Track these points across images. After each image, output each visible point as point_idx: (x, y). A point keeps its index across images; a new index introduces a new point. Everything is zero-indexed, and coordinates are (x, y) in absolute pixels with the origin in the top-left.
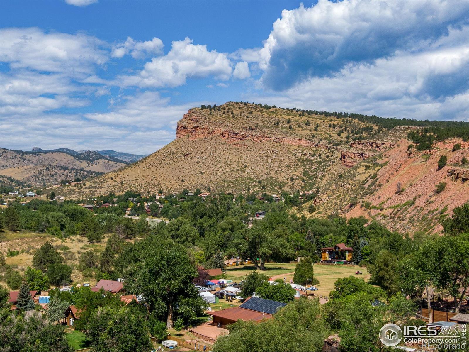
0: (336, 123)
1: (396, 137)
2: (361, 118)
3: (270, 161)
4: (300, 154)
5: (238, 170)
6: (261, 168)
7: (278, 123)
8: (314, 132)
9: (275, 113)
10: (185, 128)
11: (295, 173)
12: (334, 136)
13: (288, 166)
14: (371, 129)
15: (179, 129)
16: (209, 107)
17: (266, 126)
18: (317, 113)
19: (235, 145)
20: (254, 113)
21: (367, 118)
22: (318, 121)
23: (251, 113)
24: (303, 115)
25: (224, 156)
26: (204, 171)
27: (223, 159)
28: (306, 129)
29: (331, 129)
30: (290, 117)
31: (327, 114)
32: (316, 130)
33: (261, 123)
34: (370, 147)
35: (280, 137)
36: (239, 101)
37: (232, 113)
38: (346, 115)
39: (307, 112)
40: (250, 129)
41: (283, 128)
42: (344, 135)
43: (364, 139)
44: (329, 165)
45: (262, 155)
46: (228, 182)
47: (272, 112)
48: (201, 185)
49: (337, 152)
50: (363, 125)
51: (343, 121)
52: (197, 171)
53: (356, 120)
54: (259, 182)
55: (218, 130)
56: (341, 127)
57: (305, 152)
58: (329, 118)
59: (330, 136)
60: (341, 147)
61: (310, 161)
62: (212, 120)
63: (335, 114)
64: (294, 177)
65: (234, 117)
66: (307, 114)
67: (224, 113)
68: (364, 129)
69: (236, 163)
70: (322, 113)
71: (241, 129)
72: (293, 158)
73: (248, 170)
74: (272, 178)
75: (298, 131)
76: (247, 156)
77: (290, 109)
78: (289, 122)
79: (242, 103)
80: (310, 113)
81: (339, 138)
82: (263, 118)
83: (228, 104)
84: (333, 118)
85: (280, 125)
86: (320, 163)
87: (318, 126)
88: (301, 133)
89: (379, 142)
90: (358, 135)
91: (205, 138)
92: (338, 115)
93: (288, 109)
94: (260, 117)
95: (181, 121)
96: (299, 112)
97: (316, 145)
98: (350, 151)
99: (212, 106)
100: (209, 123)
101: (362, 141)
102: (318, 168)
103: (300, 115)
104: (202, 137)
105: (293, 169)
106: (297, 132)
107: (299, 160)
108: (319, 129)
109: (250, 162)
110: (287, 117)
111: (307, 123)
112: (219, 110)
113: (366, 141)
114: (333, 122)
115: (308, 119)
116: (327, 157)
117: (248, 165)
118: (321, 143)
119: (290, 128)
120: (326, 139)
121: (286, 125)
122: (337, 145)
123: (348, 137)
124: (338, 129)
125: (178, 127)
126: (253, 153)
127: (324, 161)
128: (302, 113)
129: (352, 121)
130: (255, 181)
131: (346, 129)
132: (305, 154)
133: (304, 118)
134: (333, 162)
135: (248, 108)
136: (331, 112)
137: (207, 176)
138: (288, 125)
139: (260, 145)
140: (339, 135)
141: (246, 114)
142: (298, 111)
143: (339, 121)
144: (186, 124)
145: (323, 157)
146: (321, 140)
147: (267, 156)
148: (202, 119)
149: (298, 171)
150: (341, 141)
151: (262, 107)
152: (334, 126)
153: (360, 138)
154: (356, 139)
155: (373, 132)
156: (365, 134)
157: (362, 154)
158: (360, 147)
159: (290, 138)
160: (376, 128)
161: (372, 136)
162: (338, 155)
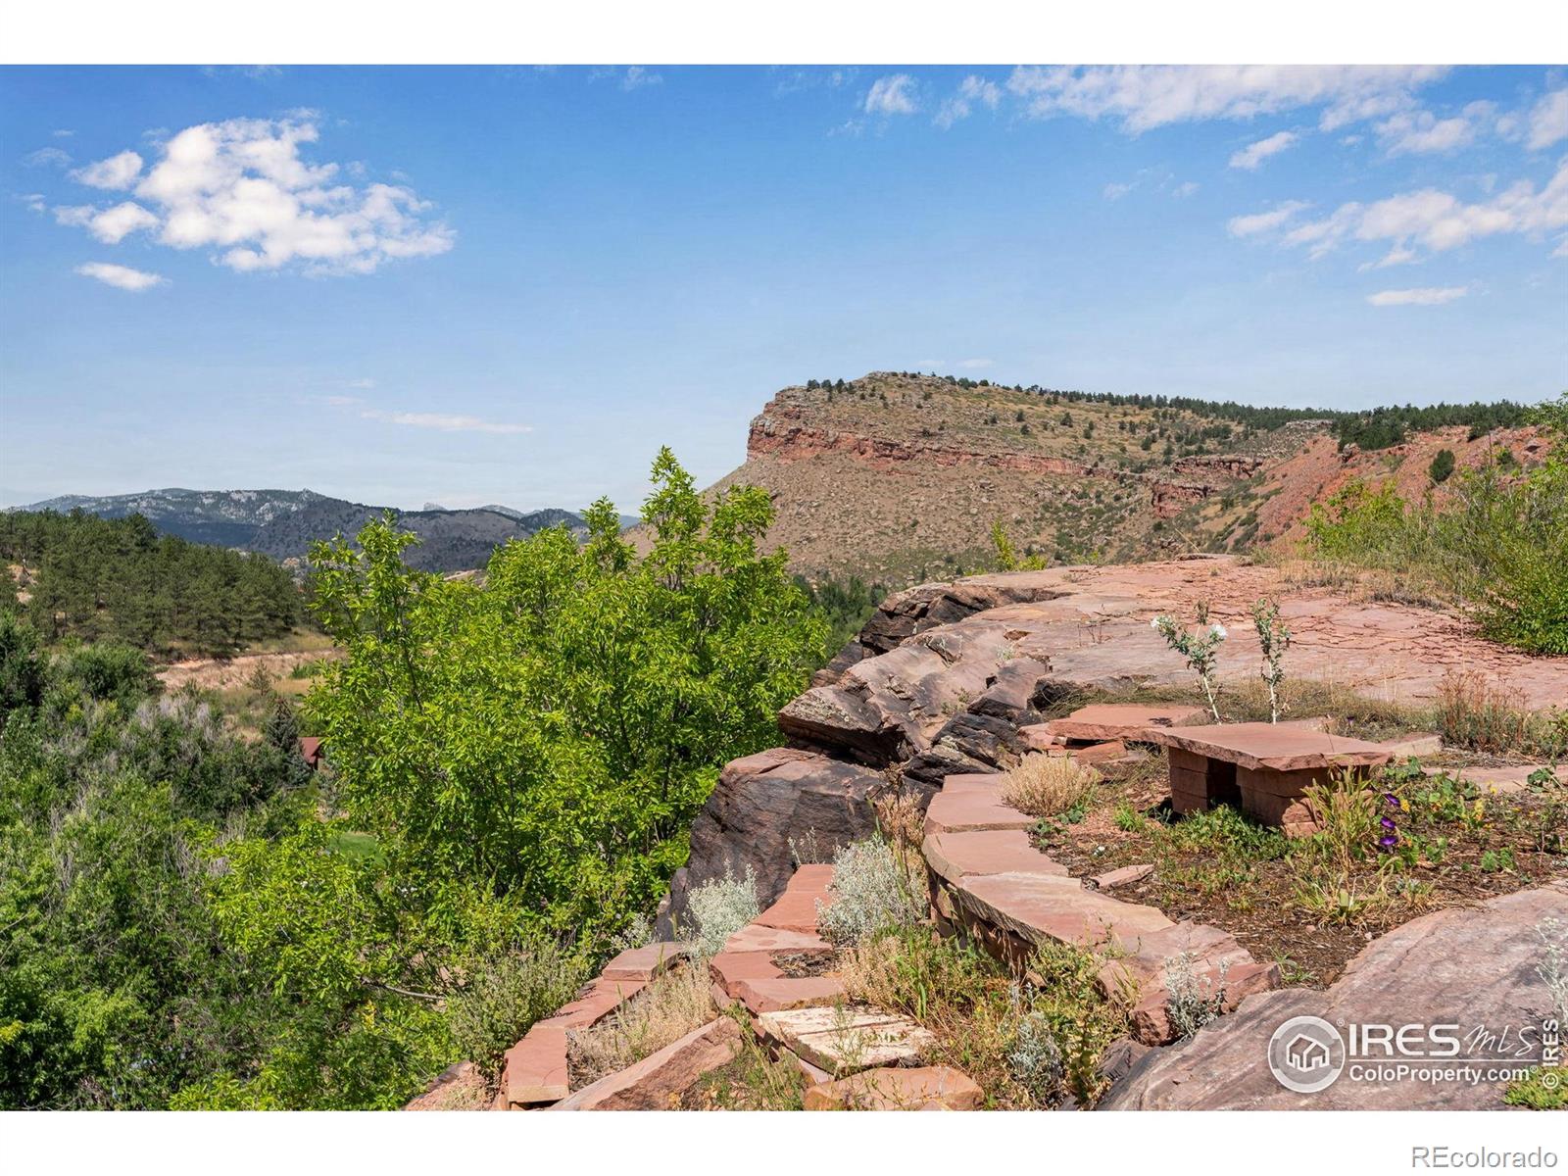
0: (1136, 420)
1: (1290, 445)
2: (1199, 408)
3: (974, 511)
4: (1047, 493)
5: (895, 532)
6: (954, 526)
7: (994, 421)
8: (1084, 442)
9: (987, 398)
10: (768, 435)
11: (1038, 538)
12: (1134, 450)
13: (1018, 522)
14: (1227, 431)
15: (755, 437)
16: (827, 384)
17: (965, 428)
18: (1089, 398)
19: (889, 473)
20: (936, 398)
21: (1214, 407)
22: (1093, 417)
23: (927, 397)
24: (1056, 402)
25: (863, 500)
26: (815, 535)
27: (859, 507)
28: (1063, 435)
29: (1126, 434)
30: (1024, 407)
31: (1115, 401)
32: (1087, 436)
33: (951, 420)
34: (1225, 472)
35: (1000, 452)
36: (899, 371)
37: (882, 397)
38: (1161, 402)
39: (1065, 394)
40: (926, 434)
41: (1006, 431)
42: (1159, 447)
43: (1209, 452)
44: (1123, 518)
45: (954, 496)
46: (872, 559)
47: (979, 396)
48: (808, 568)
49: (1141, 488)
50: (1204, 423)
51: (1155, 415)
52: (797, 536)
53: (1188, 413)
54: (950, 560)
55: (848, 438)
56: (1150, 428)
57: (1061, 487)
58: (1119, 409)
59: (1124, 450)
60: (1151, 475)
61: (1074, 509)
62: (834, 412)
63: (1134, 400)
64: (1035, 547)
65: (886, 406)
66: (1066, 401)
67: (863, 397)
68: (1207, 434)
69: (891, 517)
70: (1102, 398)
71: (905, 435)
72: (1032, 502)
73: (920, 531)
74: (979, 550)
75: (1044, 439)
76: (920, 499)
77: (1025, 388)
78: (1020, 418)
79: (905, 375)
80: (1074, 397)
81: (1145, 455)
82: (957, 410)
83: (872, 378)
84: (1128, 408)
85: (1000, 424)
86: (1099, 513)
87: (1092, 427)
88: (1050, 442)
89: (1248, 460)
90: (1193, 448)
91: (818, 457)
92: (1143, 403)
93: (1018, 388)
94: (949, 408)
95: (760, 417)
96: (1046, 396)
97: (1089, 472)
98: (1175, 482)
99: (834, 383)
100: (826, 421)
101: (1205, 458)
102: (1093, 527)
103: (1048, 402)
104: (808, 454)
105: (1031, 528)
106: (1041, 441)
107: (1046, 508)
108: (1094, 434)
109: (926, 512)
110: (1017, 408)
111: (1067, 421)
112: (851, 389)
113: (1215, 457)
114: (1128, 419)
115: (1068, 410)
116: (1118, 498)
117: (921, 519)
118: (1101, 466)
119: (1025, 431)
120: (1114, 456)
121: (1013, 424)
122: (1141, 469)
123: (1168, 452)
124: (1142, 433)
125: (752, 432)
126: (934, 491)
127: (1109, 507)
128: (1054, 398)
129: (1177, 414)
130: (939, 558)
131: (1162, 434)
132: (1062, 493)
133: (1057, 409)
134: (1133, 511)
135: (920, 385)
136: (1125, 395)
137: (820, 546)
138: (1020, 425)
139: (951, 472)
140: (1146, 447)
141: (916, 399)
142: (1042, 393)
143: (1146, 416)
144: (771, 425)
145: (1108, 499)
146: (1101, 459)
147: (967, 499)
148: (810, 412)
149: (1044, 534)
150: (1151, 461)
151: (953, 383)
152: (1133, 428)
153: (1200, 451)
154: (1188, 453)
155: (1232, 437)
156: (1210, 444)
157: (1205, 490)
158: (1199, 471)
159: (1023, 456)
160: (1237, 429)
161: (1231, 448)
162: (1145, 493)
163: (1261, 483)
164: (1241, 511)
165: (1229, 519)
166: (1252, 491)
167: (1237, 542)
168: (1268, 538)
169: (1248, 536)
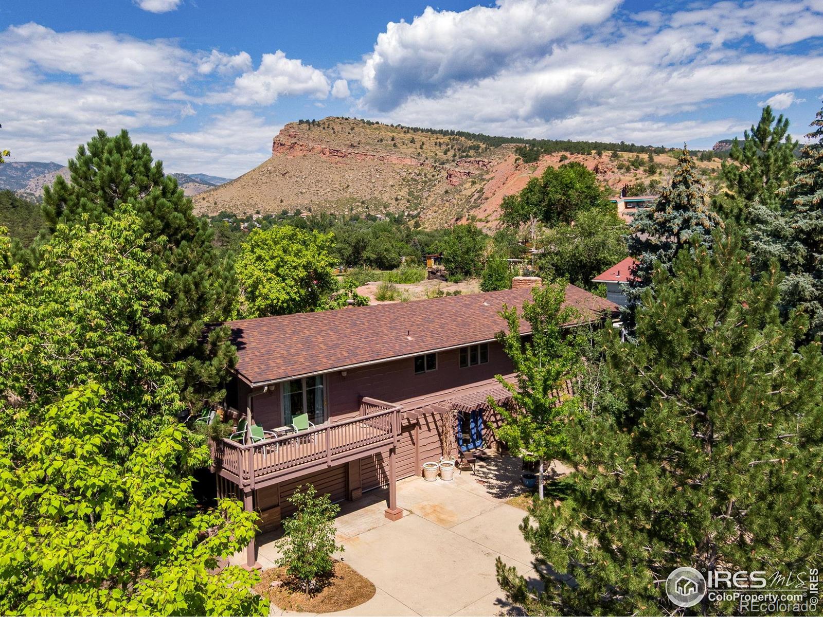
0: (442, 141)
1: (503, 155)
2: (468, 136)
3: (373, 181)
4: (405, 174)
5: (340, 190)
6: (365, 188)
7: (381, 141)
8: (420, 151)
9: (379, 130)
10: (281, 145)
11: (400, 193)
12: (440, 155)
13: (392, 186)
14: (478, 147)
15: (276, 145)
16: (308, 122)
17: (369, 144)
18: (422, 131)
19: (336, 164)
20: (356, 129)
21: (474, 136)
22: (424, 139)
23: (352, 129)
24: (408, 132)
25: (325, 175)
26: (304, 191)
27: (323, 178)
28: (411, 147)
29: (438, 148)
30: (395, 134)
31: (433, 132)
32: (421, 148)
33: (363, 140)
34: (477, 165)
35: (384, 155)
36: (340, 116)
37: (333, 129)
38: (452, 133)
39: (412, 129)
40: (352, 146)
41: (387, 145)
42: (451, 153)
43: (471, 157)
44: (435, 185)
45: (365, 174)
46: (330, 202)
47: (375, 129)
48: (301, 205)
49: (443, 171)
50: (469, 143)
51: (450, 139)
52: (296, 191)
53: (463, 139)
54: (363, 203)
55: (318, 148)
56: (447, 145)
57: (410, 171)
58: (435, 136)
59: (436, 155)
60: (447, 166)
61: (415, 180)
62: (311, 136)
63: (441, 132)
64: (399, 197)
65: (334, 133)
66: (412, 132)
67: (324, 128)
68: (471, 148)
69: (337, 183)
70: (428, 131)
71: (343, 146)
72: (398, 177)
73: (350, 190)
74: (376, 198)
75: (403, 149)
76: (349, 176)
77: (395, 125)
78: (393, 140)
79: (343, 118)
80: (416, 130)
81: (445, 157)
82: (365, 135)
83: (328, 119)
84: (439, 136)
85: (384, 142)
86: (425, 182)
87: (423, 144)
88: (406, 151)
89: (486, 160)
90: (465, 154)
91: (305, 156)
92: (444, 133)
93: (392, 126)
94: (362, 134)
95: (277, 137)
96: (404, 129)
97: (422, 164)
98: (456, 170)
99: (311, 121)
100: (308, 139)
101: (469, 159)
102: (423, 188)
103: (405, 132)
104: (300, 154)
105: (397, 189)
106: (402, 151)
107: (404, 180)
108: (424, 147)
109: (353, 181)
110: (391, 135)
111: (413, 141)
112: (319, 125)
113: (473, 159)
114: (439, 140)
115: (414, 136)
116: (433, 176)
117: (350, 184)
118: (427, 161)
119: (395, 145)
120: (432, 157)
121: (390, 142)
122: (443, 163)
123: (454, 156)
124: (444, 147)
125: (274, 143)
126: (356, 172)
127: (430, 180)
128: (407, 130)
129: (459, 139)
130: (359, 201)
131: (452, 148)
132: (410, 173)
133: (409, 135)
134: (439, 181)
135: (349, 123)
136: (437, 129)
137: (307, 196)
138: (393, 143)
139: (363, 163)
140: (445, 153)
141: (348, 130)
142: (402, 128)
143: (445, 139)
144: (283, 140)
145: (429, 176)
146: (427, 159)
147: (370, 175)
148: (300, 135)
149: (403, 191)
150: (447, 160)
151: (364, 123)
152: (440, 144)
153: (467, 156)
154: (462, 157)
155: (480, 151)
156: (472, 153)
157: (469, 173)
158: (466, 165)
159: (394, 157)
160: (483, 146)
161: (479, 155)
162: (444, 174)
163: (487, 174)
164: (478, 187)
165: (473, 190)
166: (484, 177)
167: (475, 200)
168: (487, 199)
169: (479, 197)
